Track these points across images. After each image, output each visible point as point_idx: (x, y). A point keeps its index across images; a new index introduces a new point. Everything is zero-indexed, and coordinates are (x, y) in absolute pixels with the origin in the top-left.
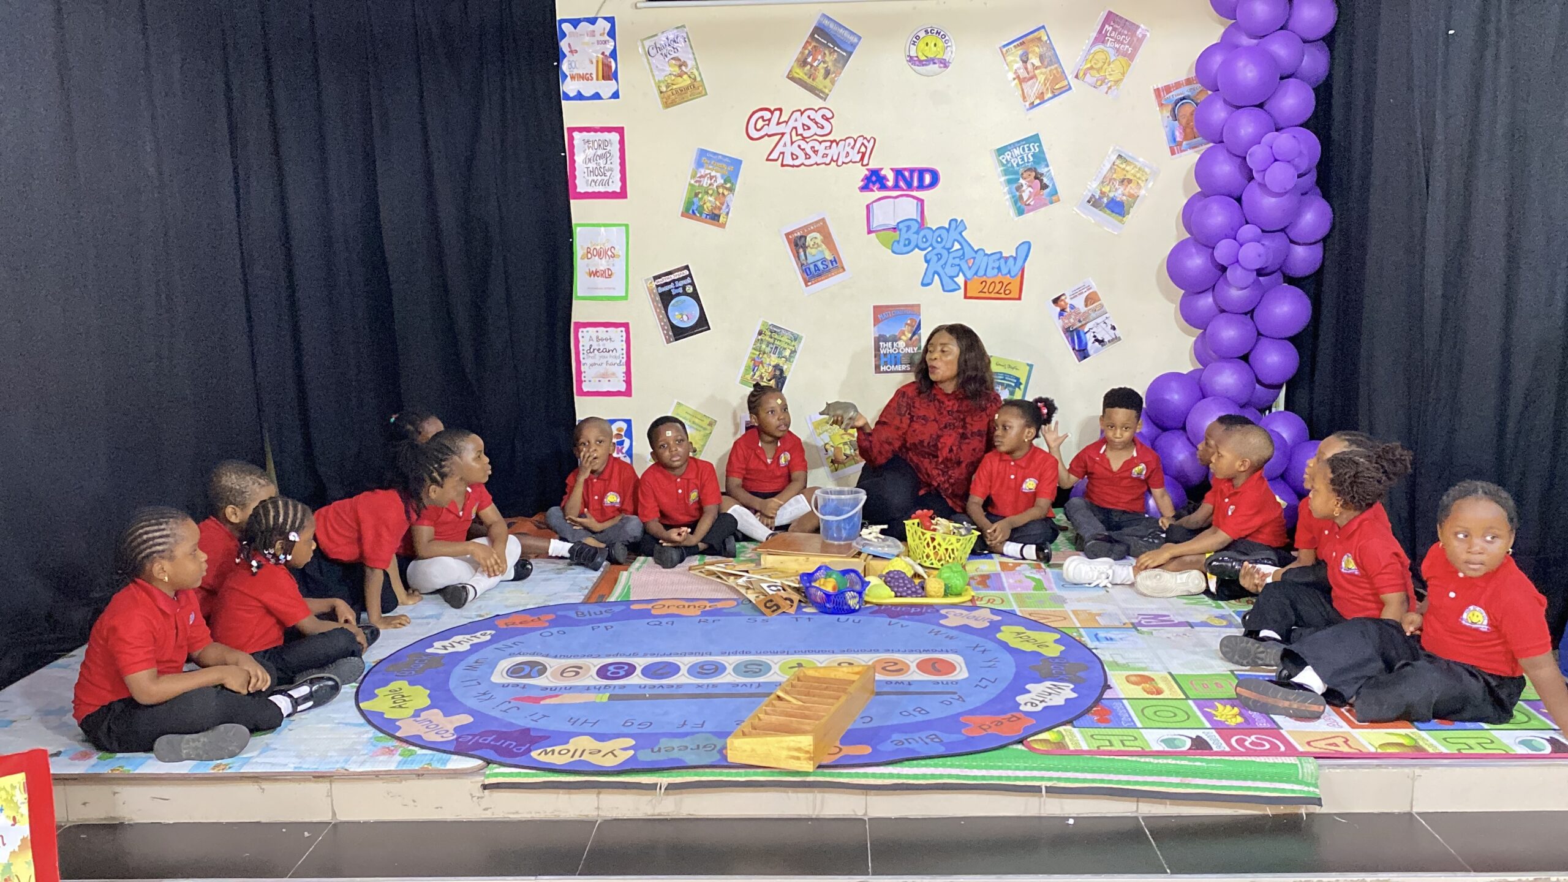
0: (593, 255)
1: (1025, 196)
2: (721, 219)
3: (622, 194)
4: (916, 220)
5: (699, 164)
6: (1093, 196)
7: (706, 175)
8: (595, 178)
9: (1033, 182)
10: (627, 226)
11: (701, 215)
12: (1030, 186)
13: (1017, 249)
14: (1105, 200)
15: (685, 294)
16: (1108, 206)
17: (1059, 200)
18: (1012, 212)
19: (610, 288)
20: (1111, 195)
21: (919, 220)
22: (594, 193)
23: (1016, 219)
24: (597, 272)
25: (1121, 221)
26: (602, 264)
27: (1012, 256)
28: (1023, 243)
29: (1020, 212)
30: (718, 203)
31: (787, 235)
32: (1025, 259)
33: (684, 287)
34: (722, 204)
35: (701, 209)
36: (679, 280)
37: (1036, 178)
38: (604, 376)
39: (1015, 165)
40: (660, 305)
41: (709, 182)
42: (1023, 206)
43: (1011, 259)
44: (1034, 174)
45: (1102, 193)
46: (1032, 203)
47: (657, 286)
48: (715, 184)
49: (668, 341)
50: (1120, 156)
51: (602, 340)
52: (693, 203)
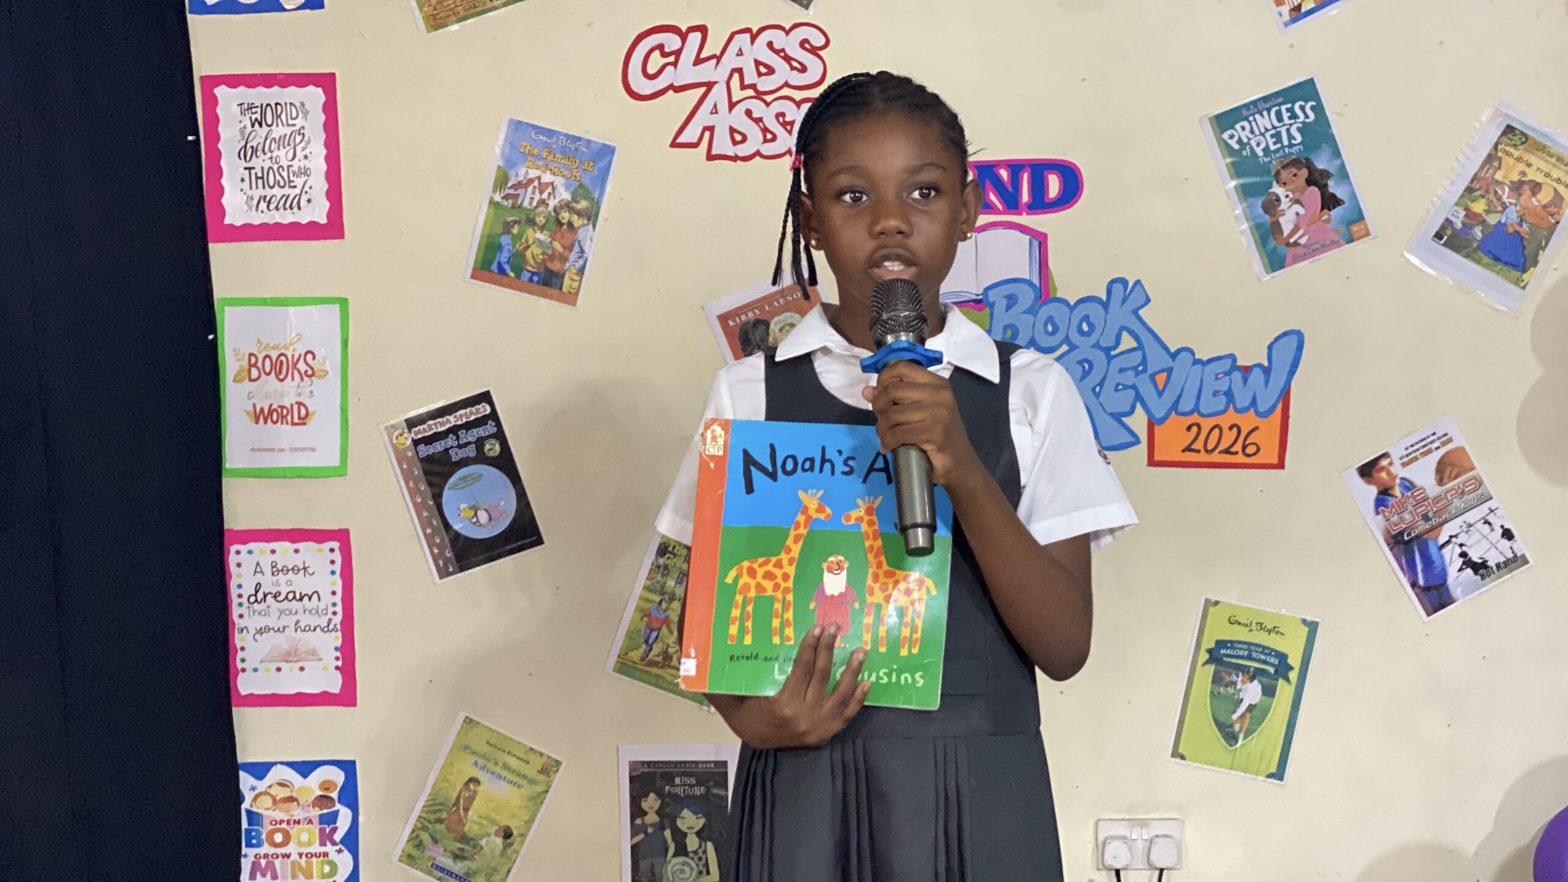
0: (262, 371)
1: (1287, 223)
2: (567, 282)
3: (333, 228)
4: (1029, 283)
5: (514, 154)
6: (1448, 222)
7: (531, 181)
8: (269, 192)
9: (1303, 192)
10: (343, 303)
11: (518, 276)
12: (1297, 201)
13: (1270, 348)
14: (1478, 232)
15: (481, 458)
16: (1483, 246)
17: (1368, 234)
18: (1256, 262)
19: (303, 450)
20: (1492, 220)
21: (1036, 281)
22: (264, 225)
23: (1268, 278)
24: (271, 412)
25: (1517, 282)
26: (287, 392)
27: (1260, 365)
28: (1285, 334)
29: (1275, 262)
30: (558, 246)
31: (723, 319)
32: (1292, 373)
33: (480, 443)
34: (570, 248)
35: (518, 262)
36: (468, 426)
37: (1310, 182)
38: (290, 656)
39: (1260, 153)
40: (423, 487)
41: (537, 197)
42: (1282, 249)
43: (1257, 372)
44: (1305, 172)
45: (1469, 214)
46: (1303, 241)
47: (416, 443)
48: (552, 203)
49: (443, 573)
50: (1509, 130)
51: (285, 570)
52: (500, 248)
